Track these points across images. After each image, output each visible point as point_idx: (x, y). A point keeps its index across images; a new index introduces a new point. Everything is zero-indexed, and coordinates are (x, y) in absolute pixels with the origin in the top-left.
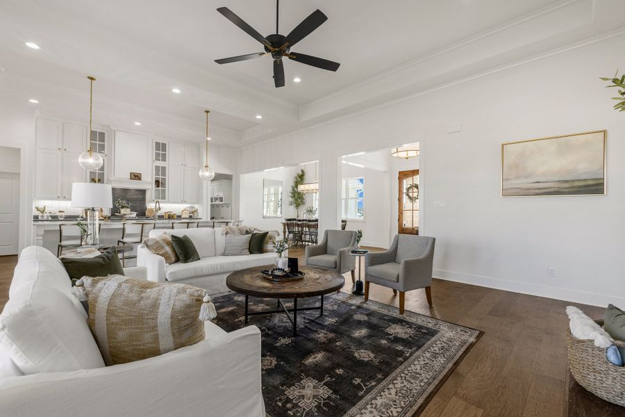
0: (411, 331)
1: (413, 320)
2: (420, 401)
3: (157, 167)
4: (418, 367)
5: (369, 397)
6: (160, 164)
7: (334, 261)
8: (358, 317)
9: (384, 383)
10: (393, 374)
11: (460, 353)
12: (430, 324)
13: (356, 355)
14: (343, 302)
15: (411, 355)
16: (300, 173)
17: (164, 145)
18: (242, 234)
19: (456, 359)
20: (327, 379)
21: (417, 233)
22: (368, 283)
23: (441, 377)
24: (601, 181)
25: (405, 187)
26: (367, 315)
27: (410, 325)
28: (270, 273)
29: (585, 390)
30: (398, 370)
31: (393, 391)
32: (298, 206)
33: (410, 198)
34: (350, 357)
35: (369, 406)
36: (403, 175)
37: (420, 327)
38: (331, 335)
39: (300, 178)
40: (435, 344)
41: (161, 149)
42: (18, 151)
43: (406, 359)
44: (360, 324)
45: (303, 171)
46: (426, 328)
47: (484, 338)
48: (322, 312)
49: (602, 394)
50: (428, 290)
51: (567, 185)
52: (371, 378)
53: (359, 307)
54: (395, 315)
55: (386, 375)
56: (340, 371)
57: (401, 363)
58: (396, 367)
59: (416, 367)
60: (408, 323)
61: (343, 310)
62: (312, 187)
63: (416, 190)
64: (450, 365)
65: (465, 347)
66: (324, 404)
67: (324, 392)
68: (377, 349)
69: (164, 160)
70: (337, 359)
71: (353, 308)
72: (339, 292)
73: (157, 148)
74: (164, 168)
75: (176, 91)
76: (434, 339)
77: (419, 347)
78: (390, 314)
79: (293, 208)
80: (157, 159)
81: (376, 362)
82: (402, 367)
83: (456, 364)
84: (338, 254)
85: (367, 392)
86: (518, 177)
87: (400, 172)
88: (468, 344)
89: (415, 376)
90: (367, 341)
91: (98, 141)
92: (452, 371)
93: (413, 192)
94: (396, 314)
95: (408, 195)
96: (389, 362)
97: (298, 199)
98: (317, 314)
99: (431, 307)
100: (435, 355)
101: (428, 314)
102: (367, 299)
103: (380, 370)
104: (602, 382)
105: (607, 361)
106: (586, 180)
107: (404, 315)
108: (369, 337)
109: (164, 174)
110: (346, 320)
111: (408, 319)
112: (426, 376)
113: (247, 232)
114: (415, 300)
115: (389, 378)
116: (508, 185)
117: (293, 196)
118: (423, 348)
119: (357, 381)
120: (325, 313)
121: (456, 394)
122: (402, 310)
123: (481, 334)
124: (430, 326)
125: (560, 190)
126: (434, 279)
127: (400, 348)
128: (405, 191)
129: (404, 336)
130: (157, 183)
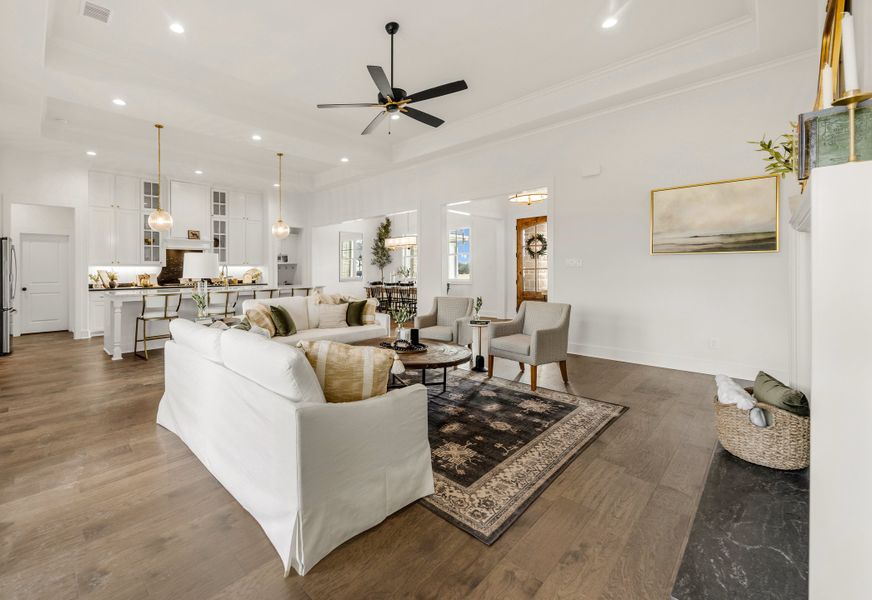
0: (547, 407)
1: (548, 396)
2: (564, 460)
3: (216, 223)
4: (559, 436)
5: (513, 457)
6: (219, 218)
7: (450, 333)
8: (484, 393)
9: (526, 447)
10: (534, 441)
11: (602, 425)
12: (568, 400)
13: (492, 425)
14: (464, 379)
15: (550, 426)
16: (385, 223)
17: (223, 195)
18: (335, 303)
19: (597, 430)
20: (469, 444)
21: (544, 299)
22: (491, 358)
23: (583, 443)
24: (772, 236)
25: (524, 238)
26: (495, 391)
27: (545, 401)
28: (393, 345)
29: (731, 454)
30: (538, 438)
31: (536, 453)
32: (382, 266)
33: (531, 253)
34: (486, 427)
35: (515, 463)
36: (523, 224)
37: (555, 403)
38: (461, 409)
39: (385, 230)
40: (573, 418)
41: (219, 199)
42: (71, 211)
43: (545, 429)
44: (488, 399)
45: (388, 220)
46: (564, 404)
47: (628, 412)
48: (445, 387)
49: (746, 456)
50: (563, 365)
51: (732, 240)
52: (512, 444)
53: (483, 384)
54: (526, 391)
55: (526, 442)
56: (480, 438)
57: (541, 433)
58: (536, 436)
59: (557, 435)
60: (542, 399)
61: (466, 386)
62: (404, 241)
63: (540, 243)
64: (592, 435)
65: (607, 421)
66: (473, 461)
67: (470, 453)
68: (513, 421)
69: (223, 213)
70: (474, 430)
71: (477, 384)
72: (455, 369)
73: (216, 200)
74: (223, 223)
75: (257, 138)
76: (573, 413)
77: (557, 420)
78: (520, 390)
79: (375, 268)
80: (216, 212)
81: (514, 431)
82: (542, 435)
83: (598, 434)
84: (455, 324)
85: (511, 453)
86: (671, 231)
87: (518, 220)
88: (610, 418)
89: (557, 442)
90: (499, 415)
91: (153, 193)
92: (593, 440)
93: (536, 246)
94: (528, 391)
95: (529, 249)
96: (527, 431)
97: (382, 255)
98: (439, 390)
99: (566, 384)
100: (575, 427)
101: (564, 390)
102: (490, 375)
103: (520, 438)
104: (746, 444)
105: (751, 423)
106: (754, 234)
107: (537, 391)
108: (502, 411)
109: (223, 231)
110: (472, 396)
111: (541, 395)
112: (567, 443)
113: (342, 301)
114: (548, 376)
115: (530, 444)
116: (658, 240)
117: (376, 253)
118: (562, 421)
119: (499, 445)
120: (448, 389)
121: (598, 456)
122: (534, 386)
123: (625, 409)
124: (567, 401)
125: (724, 246)
126: (569, 355)
127: (537, 420)
128: (524, 244)
129: (539, 410)
130: (216, 242)
